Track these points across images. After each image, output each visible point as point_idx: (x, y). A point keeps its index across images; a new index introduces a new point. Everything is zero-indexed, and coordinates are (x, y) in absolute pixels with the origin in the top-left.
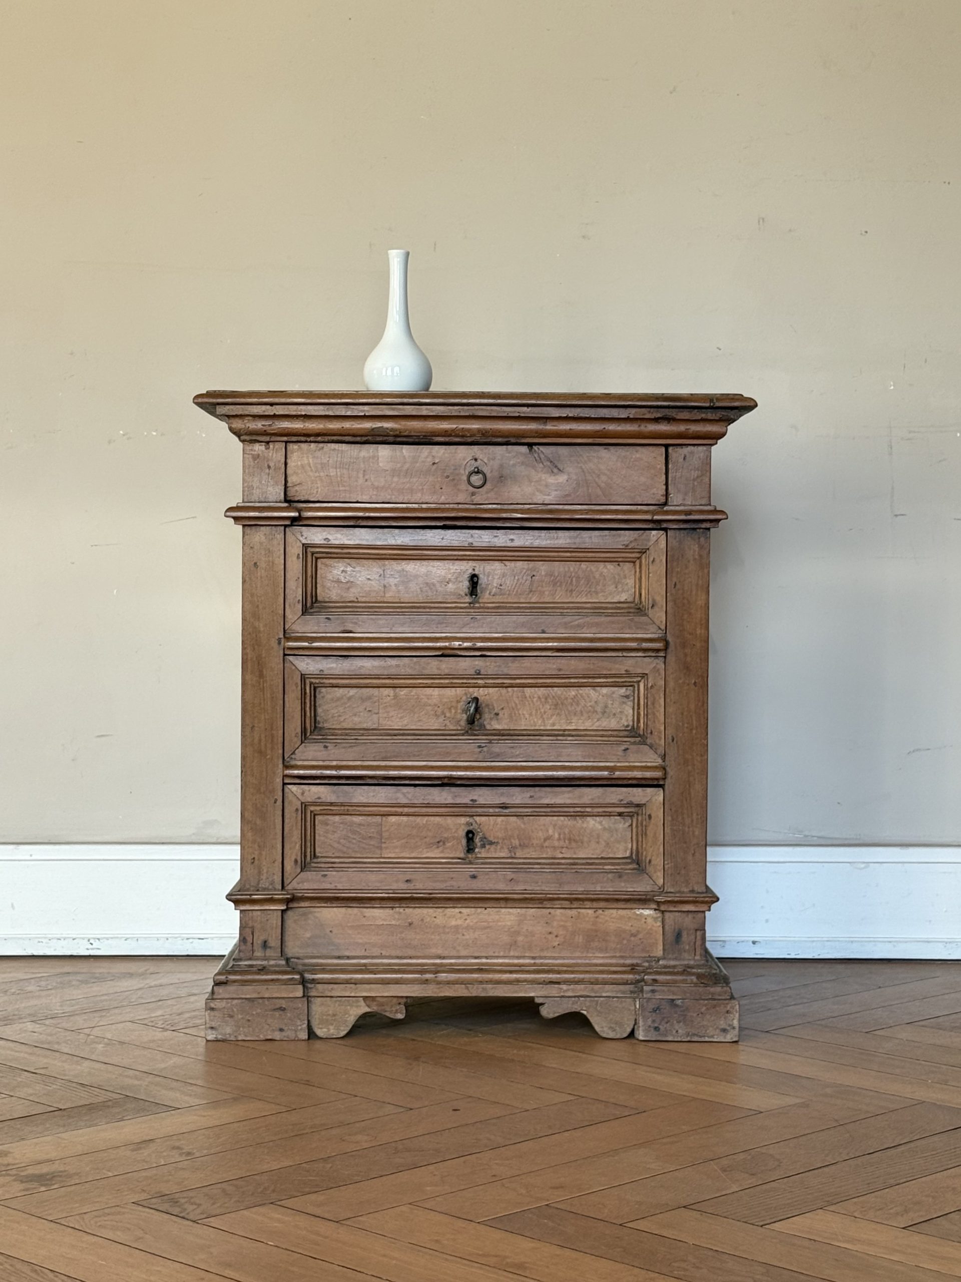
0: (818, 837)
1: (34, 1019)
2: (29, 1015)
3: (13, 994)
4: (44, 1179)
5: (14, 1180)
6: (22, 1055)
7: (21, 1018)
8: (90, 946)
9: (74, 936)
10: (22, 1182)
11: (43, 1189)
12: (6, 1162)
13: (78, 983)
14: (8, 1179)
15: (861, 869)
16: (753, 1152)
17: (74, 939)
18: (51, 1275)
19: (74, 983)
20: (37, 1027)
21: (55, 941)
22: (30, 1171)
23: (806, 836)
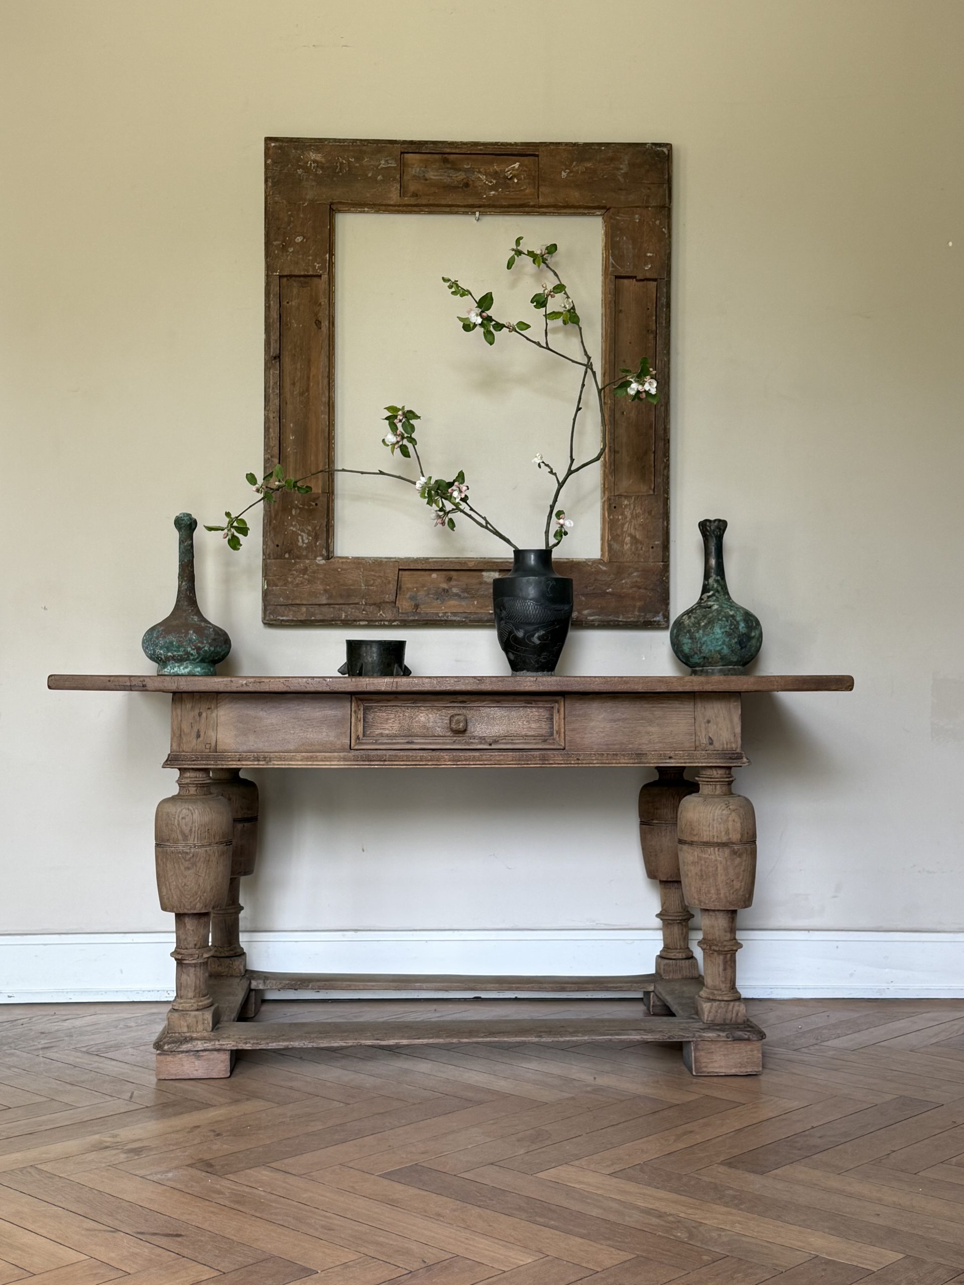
0: (605, 924)
1: (134, 1046)
2: (130, 1043)
3: (121, 1028)
4: (137, 1151)
5: (121, 1152)
6: (126, 1071)
7: (126, 1046)
8: (168, 995)
9: (158, 989)
10: (125, 1153)
11: (136, 1157)
12: (116, 1141)
13: (160, 1020)
14: (118, 1151)
15: (630, 944)
16: (537, 1129)
17: (158, 991)
18: (140, 1208)
19: (157, 1020)
20: (135, 1052)
21: (146, 992)
22: (130, 1146)
23: (597, 924)
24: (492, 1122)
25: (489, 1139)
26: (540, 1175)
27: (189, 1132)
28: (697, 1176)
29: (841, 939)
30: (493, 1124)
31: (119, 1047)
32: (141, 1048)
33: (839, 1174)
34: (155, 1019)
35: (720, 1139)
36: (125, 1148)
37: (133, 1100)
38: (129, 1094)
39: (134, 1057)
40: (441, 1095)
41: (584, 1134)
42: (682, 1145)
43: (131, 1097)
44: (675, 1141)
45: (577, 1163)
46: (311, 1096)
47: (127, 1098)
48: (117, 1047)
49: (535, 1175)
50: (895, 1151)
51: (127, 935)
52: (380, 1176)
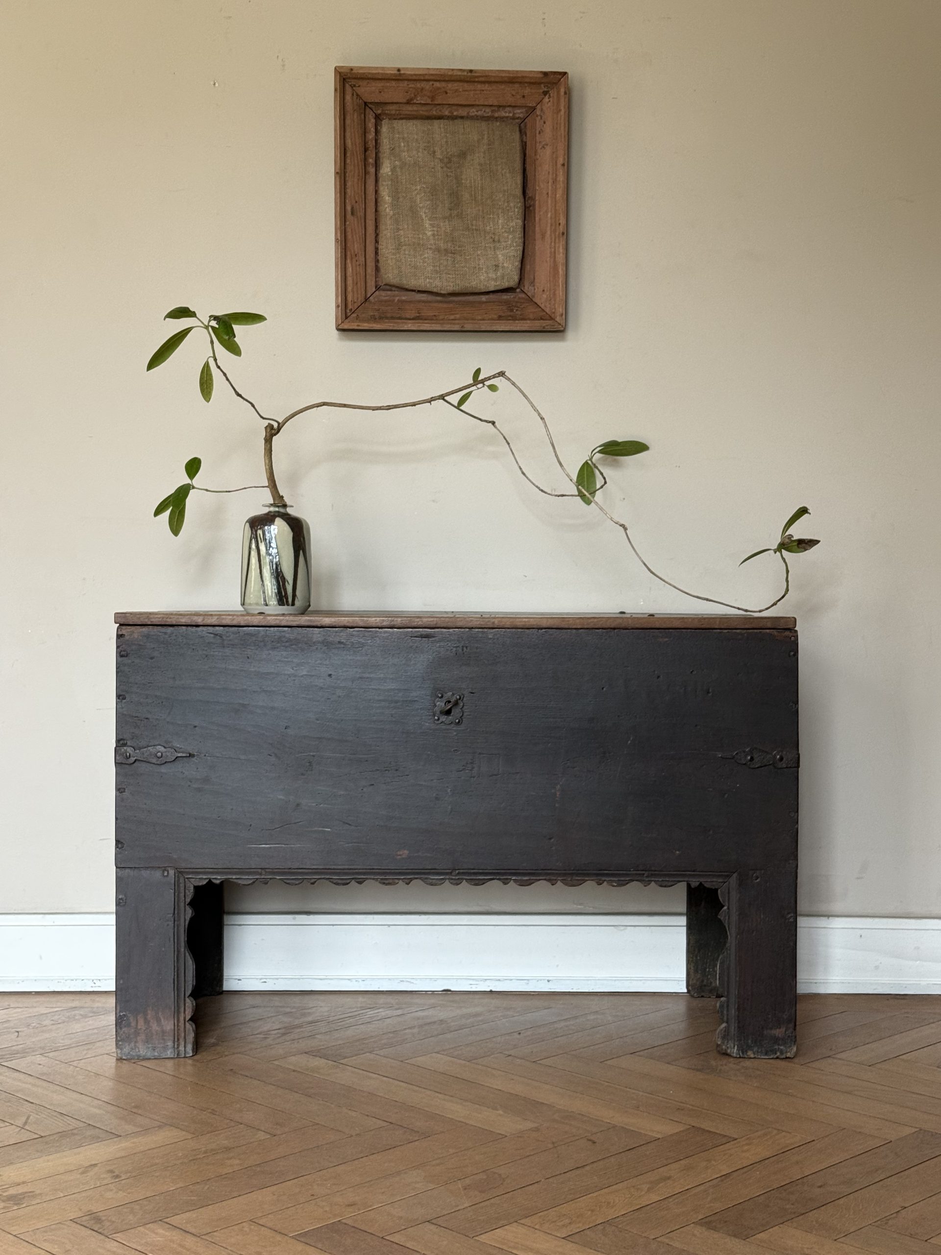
24: (438, 1161)
25: (432, 1186)
26: (483, 1238)
27: (83, 1173)
28: (667, 1241)
29: (864, 927)
30: (438, 1165)
31: (27, 1053)
32: (51, 1055)
33: (835, 1240)
34: (75, 1015)
35: (702, 1188)
36: (5, 1194)
37: (27, 1127)
38: (24, 1119)
39: (41, 1066)
40: (385, 1124)
41: (543, 1180)
42: (654, 1197)
43: (26, 1123)
44: (649, 1190)
45: (527, 1221)
46: (232, 1124)
47: (20, 1123)
48: (24, 1053)
49: (476, 1238)
50: (905, 1208)
51: (47, 916)
52: (292, 1237)
